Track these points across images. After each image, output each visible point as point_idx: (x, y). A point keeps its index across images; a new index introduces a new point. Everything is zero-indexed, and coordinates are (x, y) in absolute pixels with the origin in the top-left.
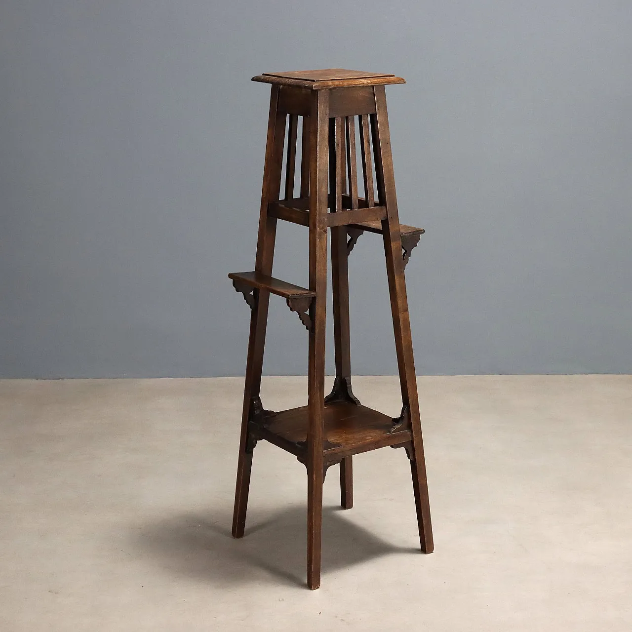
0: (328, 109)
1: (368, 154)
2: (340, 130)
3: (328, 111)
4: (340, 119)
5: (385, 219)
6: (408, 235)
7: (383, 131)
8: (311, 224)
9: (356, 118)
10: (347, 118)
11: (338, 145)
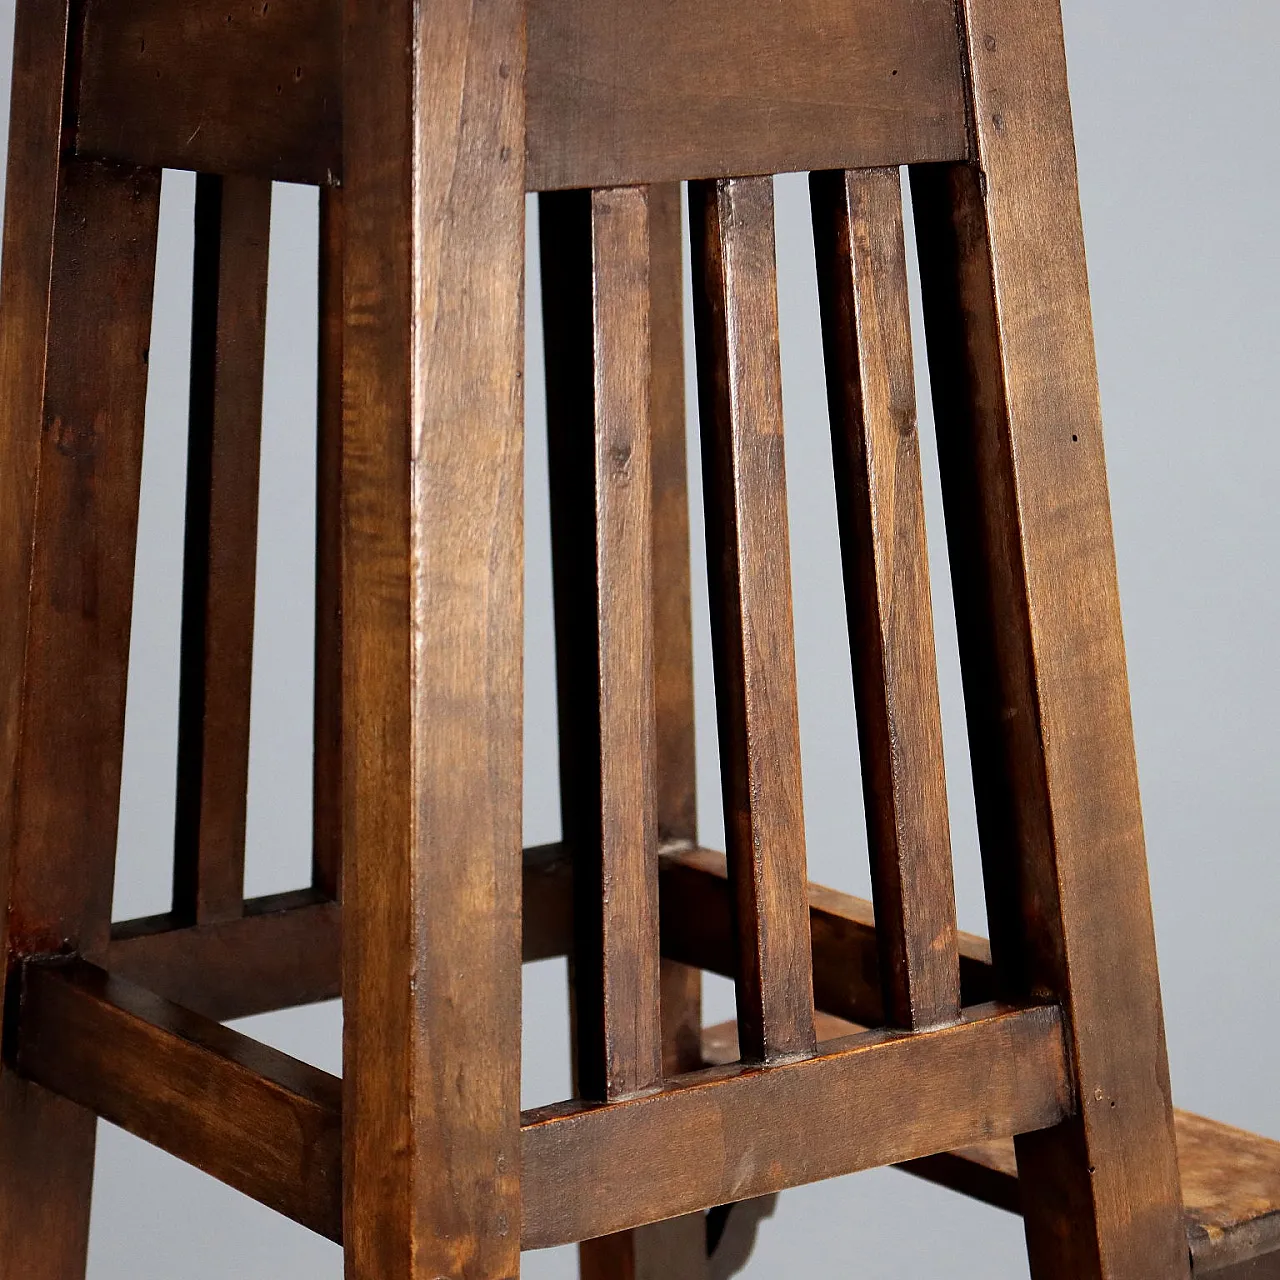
0: (511, 99)
1: (902, 534)
2: (640, 314)
3: (512, 129)
4: (634, 205)
5: (1052, 1120)
6: (1255, 1234)
7: (1037, 322)
8: (361, 1210)
9: (792, 194)
10: (704, 194)
11: (620, 453)
